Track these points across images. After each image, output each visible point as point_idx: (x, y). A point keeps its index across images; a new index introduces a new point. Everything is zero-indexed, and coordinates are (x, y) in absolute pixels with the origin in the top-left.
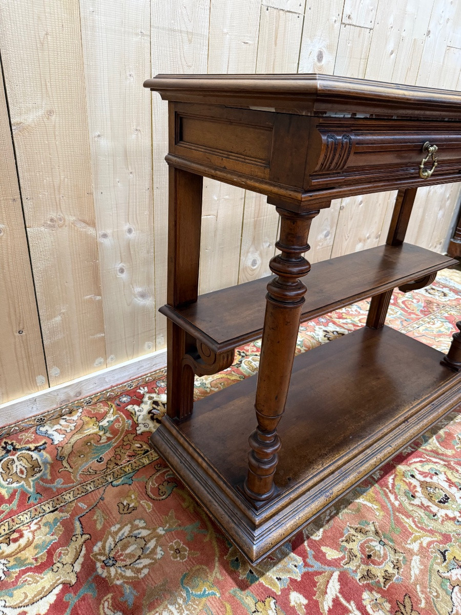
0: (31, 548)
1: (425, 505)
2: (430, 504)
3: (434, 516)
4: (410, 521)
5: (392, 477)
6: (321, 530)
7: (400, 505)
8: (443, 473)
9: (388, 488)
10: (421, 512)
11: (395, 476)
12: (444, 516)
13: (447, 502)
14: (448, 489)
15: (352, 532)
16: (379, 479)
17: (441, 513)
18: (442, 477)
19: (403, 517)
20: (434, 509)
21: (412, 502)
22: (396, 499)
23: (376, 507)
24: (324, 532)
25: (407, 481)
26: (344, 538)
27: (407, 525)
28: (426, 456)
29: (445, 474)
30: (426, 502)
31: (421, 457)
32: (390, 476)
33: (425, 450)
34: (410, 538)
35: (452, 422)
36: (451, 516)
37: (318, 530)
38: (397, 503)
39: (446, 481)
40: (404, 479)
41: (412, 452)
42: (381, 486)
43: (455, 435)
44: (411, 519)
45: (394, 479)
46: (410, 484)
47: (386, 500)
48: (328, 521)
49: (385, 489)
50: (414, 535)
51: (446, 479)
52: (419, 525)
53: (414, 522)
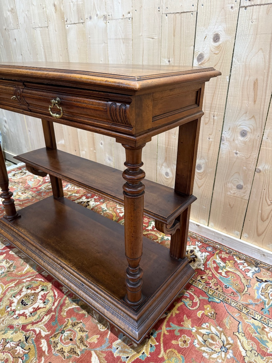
0: (19, 196)
1: (21, 293)
2: (22, 296)
3: (14, 296)
4: (13, 285)
5: (43, 280)
6: (14, 254)
7: (23, 282)
8: (45, 306)
9: (35, 278)
10: (18, 291)
11: (43, 281)
12: (13, 301)
13: (22, 304)
14: (32, 307)
15: (11, 263)
16: (41, 275)
17: (15, 300)
18: (42, 305)
19: (16, 283)
20: (18, 297)
21: (24, 287)
22: (27, 281)
23: (23, 272)
24: (13, 255)
25: (39, 287)
26: (8, 260)
27: (10, 284)
28: (59, 299)
29: (44, 307)
30: (23, 294)
31: (58, 296)
32: (43, 279)
33: (65, 300)
34: (3, 284)
35: (97, 321)
36: (13, 305)
37: (14, 253)
38: (25, 281)
39: (38, 307)
40: (41, 286)
41: (63, 293)
42: (36, 275)
43: (82, 321)
44: (14, 286)
45: (41, 281)
46: (38, 288)
47: (27, 276)
48: (18, 256)
49: (35, 276)
50: (4, 286)
51: (39, 307)
52: (9, 289)
53: (12, 287)
